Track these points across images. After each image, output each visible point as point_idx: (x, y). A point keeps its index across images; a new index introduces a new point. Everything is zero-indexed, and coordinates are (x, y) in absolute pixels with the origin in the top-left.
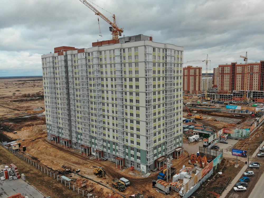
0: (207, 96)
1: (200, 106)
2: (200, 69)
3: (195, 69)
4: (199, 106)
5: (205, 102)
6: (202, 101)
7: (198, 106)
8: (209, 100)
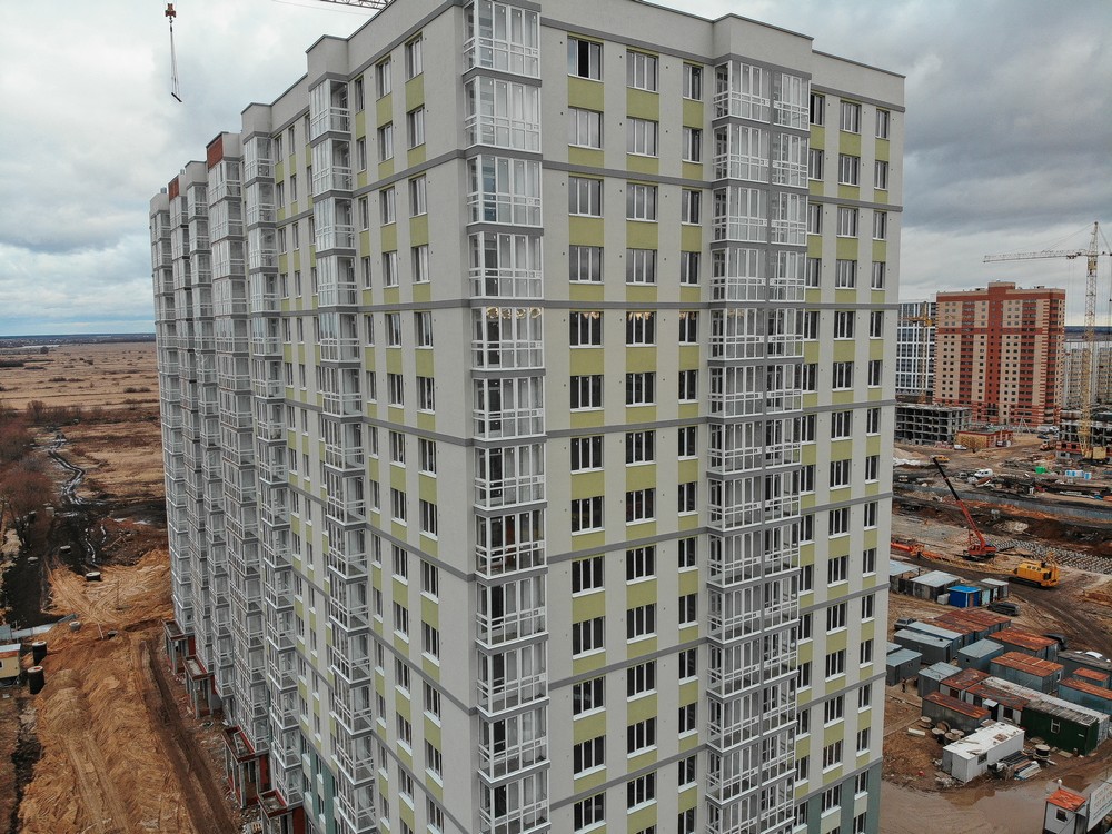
0: (1090, 439)
1: (1050, 490)
2: (1055, 299)
3: (1029, 299)
4: (1044, 495)
5: (1078, 473)
6: (1060, 461)
7: (1036, 490)
8: (1098, 460)
